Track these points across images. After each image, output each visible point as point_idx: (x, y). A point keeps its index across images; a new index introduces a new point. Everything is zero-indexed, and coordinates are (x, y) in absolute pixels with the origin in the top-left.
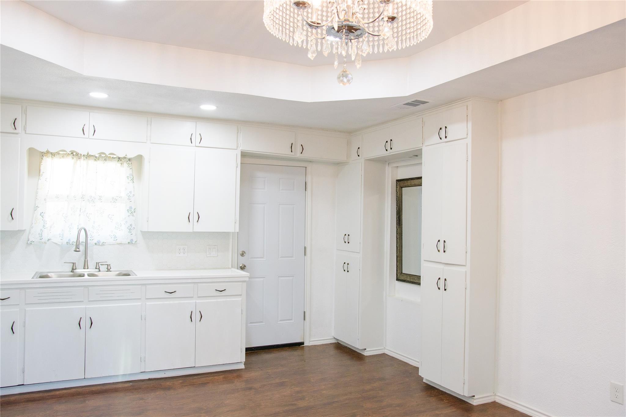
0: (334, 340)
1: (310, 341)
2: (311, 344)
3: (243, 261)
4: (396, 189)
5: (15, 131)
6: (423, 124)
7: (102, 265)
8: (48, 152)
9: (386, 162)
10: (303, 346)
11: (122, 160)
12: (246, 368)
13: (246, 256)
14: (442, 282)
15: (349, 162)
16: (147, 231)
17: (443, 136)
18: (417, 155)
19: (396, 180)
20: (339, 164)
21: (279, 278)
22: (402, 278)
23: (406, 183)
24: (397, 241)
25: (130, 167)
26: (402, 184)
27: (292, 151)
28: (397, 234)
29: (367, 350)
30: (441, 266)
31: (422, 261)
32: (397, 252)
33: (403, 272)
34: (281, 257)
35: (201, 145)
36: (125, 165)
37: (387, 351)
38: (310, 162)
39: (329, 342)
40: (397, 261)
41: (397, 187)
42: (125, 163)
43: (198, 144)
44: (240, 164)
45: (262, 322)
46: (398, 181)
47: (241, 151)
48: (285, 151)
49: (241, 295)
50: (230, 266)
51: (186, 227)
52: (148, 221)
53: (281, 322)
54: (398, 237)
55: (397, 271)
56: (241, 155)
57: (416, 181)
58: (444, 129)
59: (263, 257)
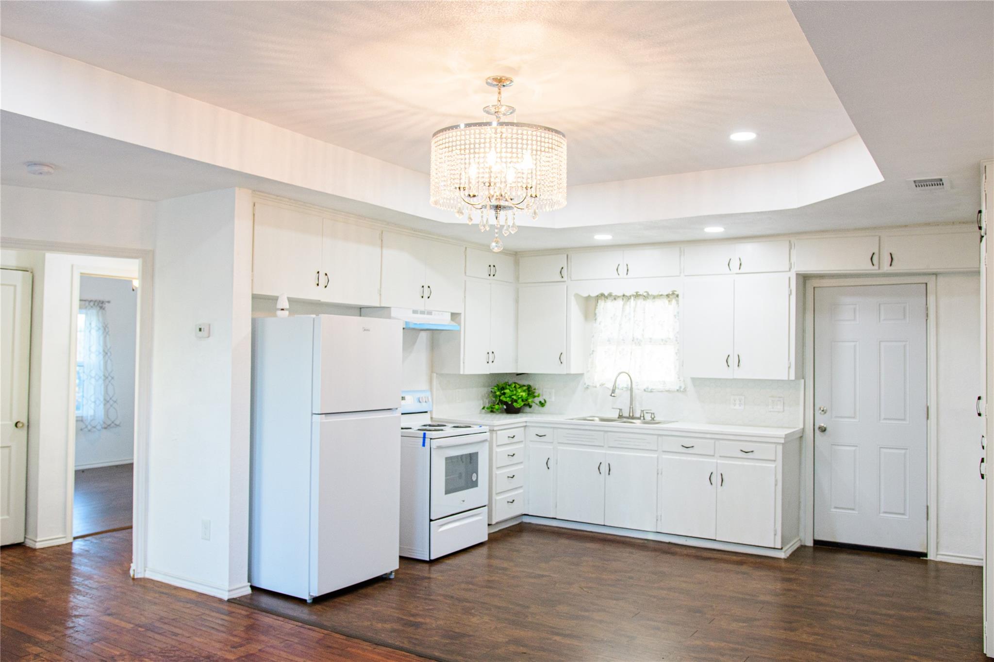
1: (937, 554)
2: (939, 558)
3: (823, 420)
5: (562, 280)
7: (647, 413)
8: (602, 295)
10: (927, 560)
11: (670, 296)
12: (786, 559)
13: (828, 414)
21: (882, 449)
27: (872, 264)
34: (885, 419)
35: (741, 271)
42: (673, 300)
43: (738, 271)
44: (795, 289)
45: (853, 509)
47: (797, 274)
51: (726, 373)
53: (885, 515)
56: (797, 279)
59: (853, 418)
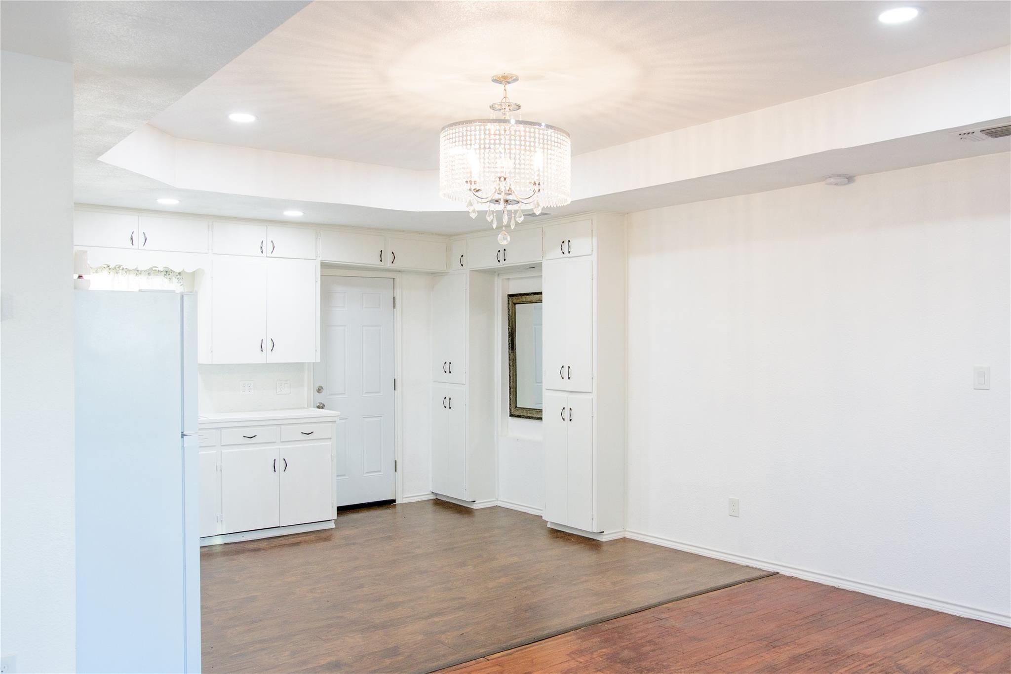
0: (432, 495)
1: (403, 498)
2: (405, 501)
3: (320, 398)
4: (508, 306)
6: (543, 234)
9: (495, 272)
10: (395, 505)
11: (171, 274)
12: (336, 528)
13: (324, 392)
14: (567, 412)
15: (448, 273)
16: (210, 363)
17: (566, 250)
18: (535, 267)
19: (508, 295)
20: (435, 275)
21: (363, 419)
22: (517, 413)
23: (520, 299)
24: (510, 369)
25: (180, 282)
26: (515, 299)
27: (381, 261)
28: (510, 360)
29: (476, 502)
30: (565, 395)
31: (544, 390)
32: (510, 382)
33: (518, 406)
34: (366, 393)
35: (274, 255)
36: (175, 280)
37: (501, 502)
38: (399, 271)
39: (426, 499)
40: (510, 393)
41: (509, 304)
42: (174, 278)
43: (269, 255)
44: (320, 276)
45: (344, 475)
46: (510, 296)
47: (321, 262)
48: (374, 261)
49: (330, 438)
50: (306, 406)
51: (260, 358)
52: (212, 351)
53: (367, 475)
54: (511, 364)
55: (510, 404)
56: (321, 265)
57: (535, 297)
58: (566, 243)
59: (344, 394)
